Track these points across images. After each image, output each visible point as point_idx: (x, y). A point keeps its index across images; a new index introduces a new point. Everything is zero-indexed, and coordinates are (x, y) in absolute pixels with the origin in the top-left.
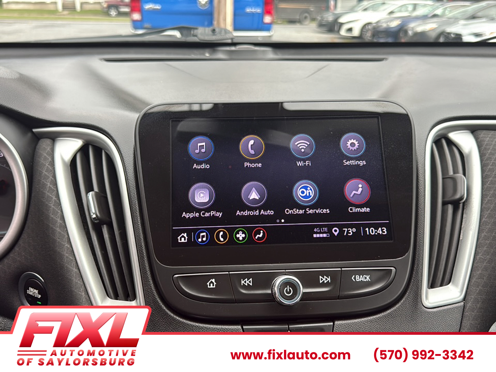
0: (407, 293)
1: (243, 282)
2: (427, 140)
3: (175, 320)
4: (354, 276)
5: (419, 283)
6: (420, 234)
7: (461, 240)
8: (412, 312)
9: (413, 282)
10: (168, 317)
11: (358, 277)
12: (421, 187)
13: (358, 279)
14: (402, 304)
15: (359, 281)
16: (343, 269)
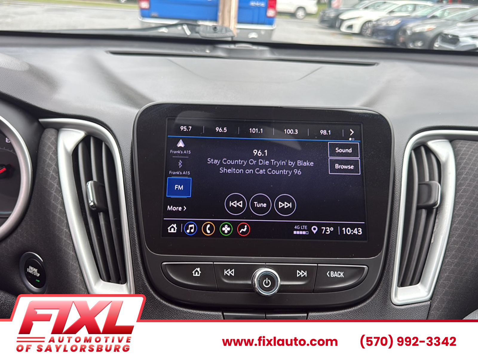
0: (378, 291)
1: (226, 272)
2: (405, 148)
3: (161, 303)
4: (329, 272)
5: (389, 281)
6: (393, 236)
7: (432, 243)
8: (381, 308)
9: (384, 280)
10: (156, 301)
11: (332, 273)
12: (397, 192)
13: (332, 275)
14: (372, 300)
15: (334, 277)
16: (319, 265)
